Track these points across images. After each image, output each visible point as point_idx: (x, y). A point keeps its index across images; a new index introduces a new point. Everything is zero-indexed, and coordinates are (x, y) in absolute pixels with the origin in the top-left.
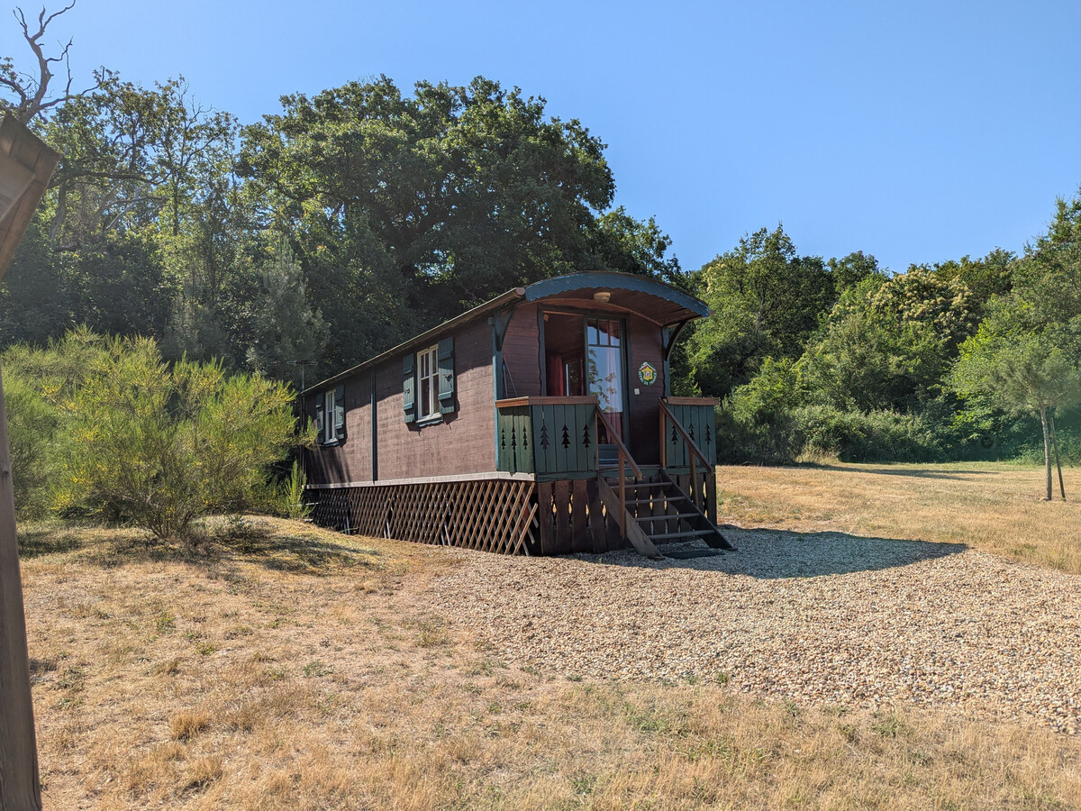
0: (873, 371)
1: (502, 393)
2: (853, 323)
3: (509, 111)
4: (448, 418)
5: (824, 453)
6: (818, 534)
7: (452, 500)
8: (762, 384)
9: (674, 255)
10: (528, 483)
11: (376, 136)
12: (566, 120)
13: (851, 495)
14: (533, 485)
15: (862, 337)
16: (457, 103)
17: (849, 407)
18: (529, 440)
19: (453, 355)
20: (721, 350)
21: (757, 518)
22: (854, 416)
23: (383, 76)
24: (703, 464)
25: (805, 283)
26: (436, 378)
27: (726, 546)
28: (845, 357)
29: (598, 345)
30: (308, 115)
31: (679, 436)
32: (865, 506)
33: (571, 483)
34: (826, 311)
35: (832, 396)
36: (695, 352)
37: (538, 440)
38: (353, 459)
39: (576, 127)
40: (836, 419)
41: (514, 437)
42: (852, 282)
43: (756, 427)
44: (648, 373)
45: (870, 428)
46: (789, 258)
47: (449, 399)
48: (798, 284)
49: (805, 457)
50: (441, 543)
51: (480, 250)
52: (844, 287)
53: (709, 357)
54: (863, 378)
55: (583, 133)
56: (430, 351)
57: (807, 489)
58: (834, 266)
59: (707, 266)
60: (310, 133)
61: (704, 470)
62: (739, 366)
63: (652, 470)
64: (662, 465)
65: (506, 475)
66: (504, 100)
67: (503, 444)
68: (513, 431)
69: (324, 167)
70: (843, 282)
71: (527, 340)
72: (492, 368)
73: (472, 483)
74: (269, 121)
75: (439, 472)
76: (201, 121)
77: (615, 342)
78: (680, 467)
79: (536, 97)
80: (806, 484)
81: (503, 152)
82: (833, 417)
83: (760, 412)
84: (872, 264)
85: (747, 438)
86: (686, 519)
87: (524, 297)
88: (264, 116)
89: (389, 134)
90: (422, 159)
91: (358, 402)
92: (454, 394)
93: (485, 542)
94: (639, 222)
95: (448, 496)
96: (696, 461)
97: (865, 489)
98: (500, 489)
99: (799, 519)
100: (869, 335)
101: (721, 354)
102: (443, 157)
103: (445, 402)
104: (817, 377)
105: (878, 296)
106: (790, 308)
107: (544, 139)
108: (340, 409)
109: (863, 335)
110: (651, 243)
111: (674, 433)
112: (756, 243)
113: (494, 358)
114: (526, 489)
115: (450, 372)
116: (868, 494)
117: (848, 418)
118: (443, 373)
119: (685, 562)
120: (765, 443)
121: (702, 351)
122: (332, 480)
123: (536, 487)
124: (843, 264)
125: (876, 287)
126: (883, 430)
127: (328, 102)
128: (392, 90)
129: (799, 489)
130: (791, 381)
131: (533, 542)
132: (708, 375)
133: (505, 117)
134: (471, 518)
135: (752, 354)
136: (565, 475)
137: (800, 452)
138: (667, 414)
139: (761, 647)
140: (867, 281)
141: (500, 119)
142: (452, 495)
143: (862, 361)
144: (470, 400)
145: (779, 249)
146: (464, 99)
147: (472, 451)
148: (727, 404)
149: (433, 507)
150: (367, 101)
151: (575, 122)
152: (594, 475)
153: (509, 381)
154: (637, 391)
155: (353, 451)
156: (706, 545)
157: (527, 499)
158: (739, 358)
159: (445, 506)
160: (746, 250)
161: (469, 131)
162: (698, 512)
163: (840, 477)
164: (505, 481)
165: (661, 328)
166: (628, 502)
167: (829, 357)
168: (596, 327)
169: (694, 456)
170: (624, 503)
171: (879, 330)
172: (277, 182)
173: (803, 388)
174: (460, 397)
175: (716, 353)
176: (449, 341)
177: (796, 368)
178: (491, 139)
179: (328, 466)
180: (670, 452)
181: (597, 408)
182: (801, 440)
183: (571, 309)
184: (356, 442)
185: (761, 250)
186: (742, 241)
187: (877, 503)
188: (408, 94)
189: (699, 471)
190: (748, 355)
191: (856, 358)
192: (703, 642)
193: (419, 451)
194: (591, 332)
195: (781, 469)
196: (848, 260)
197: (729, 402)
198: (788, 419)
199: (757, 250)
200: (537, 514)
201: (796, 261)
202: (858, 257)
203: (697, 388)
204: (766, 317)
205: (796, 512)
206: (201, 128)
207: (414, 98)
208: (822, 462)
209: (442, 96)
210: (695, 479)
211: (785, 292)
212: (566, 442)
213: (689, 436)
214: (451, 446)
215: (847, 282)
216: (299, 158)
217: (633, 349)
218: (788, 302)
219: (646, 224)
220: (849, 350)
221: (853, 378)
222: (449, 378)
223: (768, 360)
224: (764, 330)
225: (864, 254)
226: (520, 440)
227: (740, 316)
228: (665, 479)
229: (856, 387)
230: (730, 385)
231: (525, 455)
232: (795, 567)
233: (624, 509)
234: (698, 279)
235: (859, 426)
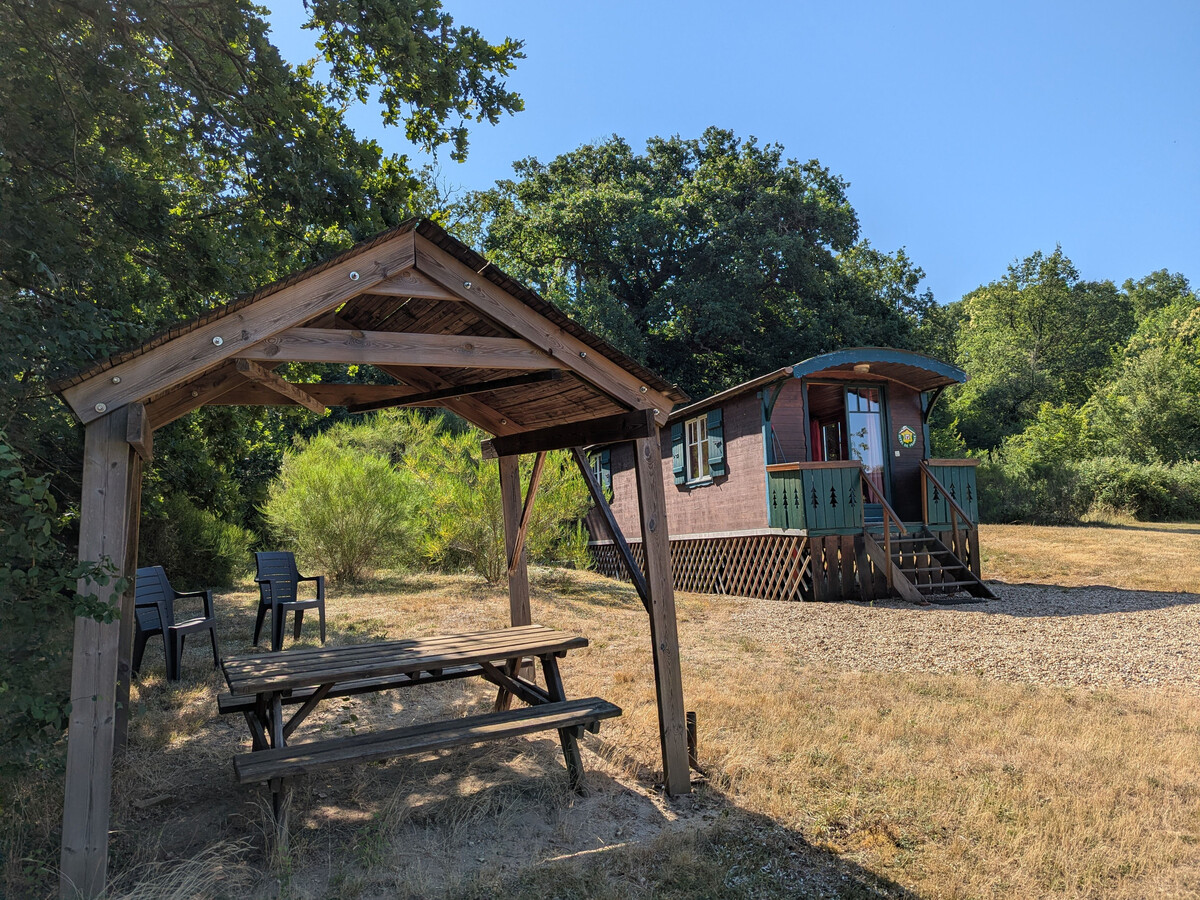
0: (1178, 415)
1: (771, 460)
2: (1151, 359)
3: (744, 162)
4: (718, 481)
5: (1115, 512)
6: (1085, 588)
7: (724, 554)
8: (1039, 434)
9: (928, 289)
10: (800, 539)
11: (614, 201)
12: (804, 161)
13: (1128, 553)
14: (805, 539)
15: (1163, 376)
16: (689, 157)
17: (1149, 458)
18: (800, 500)
19: (722, 424)
20: (989, 394)
21: (1024, 574)
22: (1155, 469)
23: (615, 136)
24: (965, 521)
25: (1092, 313)
26: (705, 446)
27: (989, 595)
28: (1142, 399)
29: (859, 411)
30: (544, 181)
31: (940, 495)
32: (1139, 562)
33: (840, 539)
34: (1121, 344)
35: (1127, 444)
36: (957, 396)
37: (809, 500)
38: (621, 518)
39: (815, 167)
40: (1131, 473)
41: (785, 498)
42: (1154, 307)
43: (1031, 483)
44: (907, 436)
45: (1175, 482)
46: (1071, 284)
47: (719, 464)
48: (1083, 315)
49: (1092, 516)
50: (716, 592)
51: (718, 306)
52: (1145, 313)
53: (974, 402)
54: (1166, 424)
55: (823, 173)
56: (698, 421)
57: (1079, 547)
58: (1131, 288)
59: (970, 296)
60: (552, 203)
61: (966, 527)
62: (1011, 412)
63: (915, 526)
64: (924, 522)
65: (779, 531)
66: (739, 148)
67: (775, 504)
68: (785, 492)
69: (565, 233)
70: (1143, 308)
71: (792, 408)
72: (762, 437)
73: (745, 539)
74: (501, 186)
75: (711, 529)
76: (452, 201)
77: (875, 407)
78: (941, 524)
79: (773, 145)
80: (1080, 542)
81: (740, 203)
82: (1127, 470)
83: (1035, 466)
84: (1183, 283)
85: (1020, 496)
86: (950, 571)
87: (792, 375)
88: (496, 182)
89: (626, 197)
90: (659, 219)
91: (625, 466)
92: (724, 459)
93: (760, 591)
94: (886, 254)
95: (721, 551)
96: (958, 518)
97: (1143, 547)
98: (773, 543)
99: (1067, 575)
100: (1173, 373)
101: (989, 400)
102: (680, 215)
103: (715, 466)
104: (1108, 424)
105: (1186, 324)
106: (1075, 342)
107: (782, 189)
108: (606, 472)
109: (1166, 373)
110: (901, 277)
111: (936, 493)
112: (1028, 269)
113: (763, 428)
114: (798, 544)
115: (720, 440)
116: (1145, 552)
117: (1146, 471)
118: (712, 440)
119: (947, 607)
120: (1042, 501)
121: (965, 395)
122: (599, 537)
123: (808, 541)
124: (1142, 286)
125: (1185, 314)
126: (1191, 484)
127: (562, 167)
128: (624, 149)
129: (1071, 547)
130: (1075, 429)
131: (806, 589)
132: (973, 424)
133: (741, 168)
134: (745, 570)
135: (1027, 396)
136: (833, 531)
137: (1085, 511)
138: (928, 475)
139: (1012, 656)
140: (1172, 306)
141: (736, 171)
142: (724, 550)
143: (1164, 404)
144: (741, 464)
145: (1058, 275)
146: (698, 152)
147: (744, 510)
148: (996, 456)
149: (706, 561)
150: (600, 163)
151: (814, 163)
152: (860, 531)
153: (777, 447)
154: (897, 454)
155: (621, 510)
156: (970, 595)
157: (799, 552)
158: (1011, 402)
159: (718, 560)
160: (1017, 278)
161: (704, 186)
162: (960, 565)
163: (1119, 536)
164: (777, 536)
165: (919, 393)
166: (894, 556)
167: (1122, 400)
168: (855, 393)
169: (956, 513)
170: (890, 556)
171: (1186, 367)
172: (520, 252)
173: (1090, 437)
174: (729, 462)
175: (983, 398)
176: (718, 412)
177: (1081, 415)
178: (727, 193)
179: (595, 524)
180: (933, 511)
181: (861, 471)
182: (1088, 497)
183: (833, 380)
184: (623, 502)
185: (1036, 276)
186: (1011, 269)
187: (1153, 559)
188: (639, 150)
189: (960, 528)
190: (1022, 399)
191: (1157, 400)
192: (965, 653)
193: (689, 510)
194: (851, 399)
195: (1055, 527)
196: (1150, 281)
197: (999, 455)
198: (1070, 473)
199: (1030, 277)
200: (809, 565)
201: (1080, 287)
202: (1163, 276)
203: (961, 439)
204: (1044, 354)
205: (1065, 568)
206: (452, 207)
207: (646, 155)
208: (1114, 521)
209: (674, 150)
210: (957, 535)
211: (1067, 323)
212: (834, 502)
213: (950, 496)
214: (722, 506)
215: (1149, 307)
216: (540, 229)
217: (892, 414)
218: (1072, 336)
219: (894, 257)
220: (1147, 392)
221: (1153, 423)
222: (718, 445)
223: (1045, 406)
224: (1041, 369)
225: (1170, 273)
226: (791, 501)
227: (1011, 354)
228: (928, 535)
229: (1158, 435)
230: (1001, 435)
231: (797, 513)
232: (1052, 610)
233: (890, 561)
234: (959, 313)
235: (1160, 480)
